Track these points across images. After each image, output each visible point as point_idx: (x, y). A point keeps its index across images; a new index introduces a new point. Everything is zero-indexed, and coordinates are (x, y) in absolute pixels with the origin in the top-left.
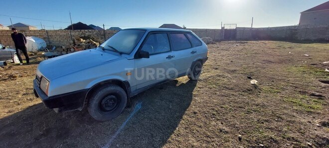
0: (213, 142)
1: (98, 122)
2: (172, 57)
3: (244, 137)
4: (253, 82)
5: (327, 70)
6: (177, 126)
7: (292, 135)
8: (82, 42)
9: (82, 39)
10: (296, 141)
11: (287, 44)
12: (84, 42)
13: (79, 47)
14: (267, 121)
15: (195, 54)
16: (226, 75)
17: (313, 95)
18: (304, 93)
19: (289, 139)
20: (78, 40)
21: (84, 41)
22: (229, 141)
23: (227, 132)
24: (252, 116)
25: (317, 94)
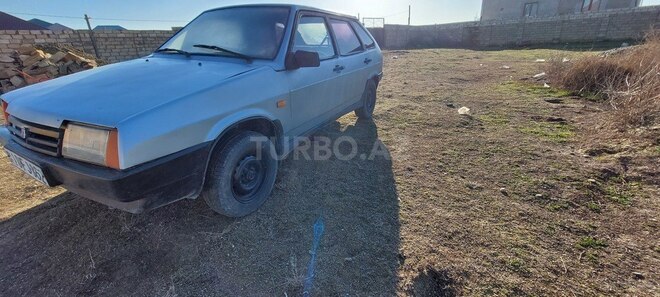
0: (471, 205)
1: (230, 219)
2: (342, 68)
3: (508, 190)
4: (463, 110)
5: (546, 85)
6: (397, 196)
7: (565, 174)
8: (41, 60)
9: (41, 52)
10: (575, 180)
11: (470, 53)
12: (51, 60)
13: (39, 72)
14: (521, 162)
15: (370, 64)
16: (413, 104)
17: (551, 120)
18: (538, 119)
19: (564, 180)
20: (29, 54)
21: (49, 56)
22: (493, 200)
23: (481, 189)
24: (496, 159)
25: (556, 118)
